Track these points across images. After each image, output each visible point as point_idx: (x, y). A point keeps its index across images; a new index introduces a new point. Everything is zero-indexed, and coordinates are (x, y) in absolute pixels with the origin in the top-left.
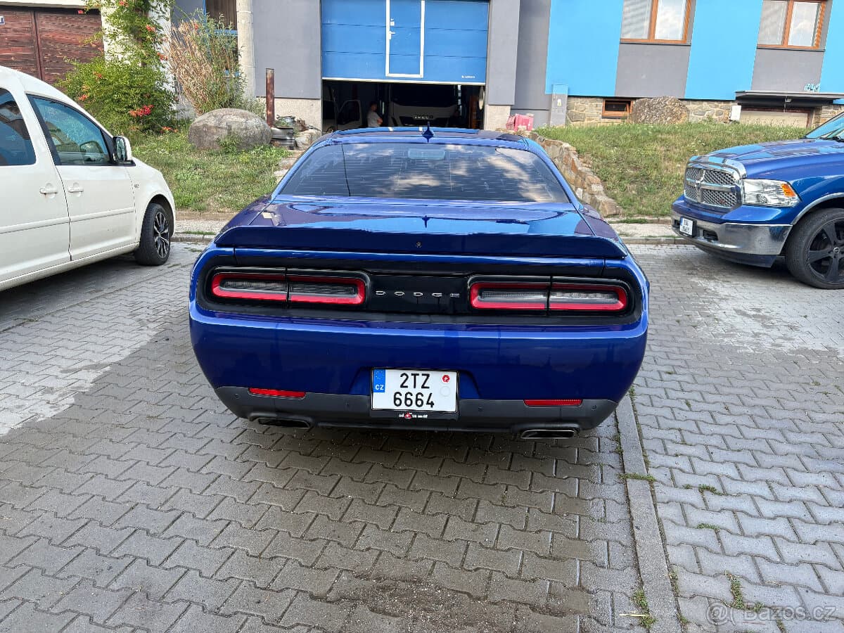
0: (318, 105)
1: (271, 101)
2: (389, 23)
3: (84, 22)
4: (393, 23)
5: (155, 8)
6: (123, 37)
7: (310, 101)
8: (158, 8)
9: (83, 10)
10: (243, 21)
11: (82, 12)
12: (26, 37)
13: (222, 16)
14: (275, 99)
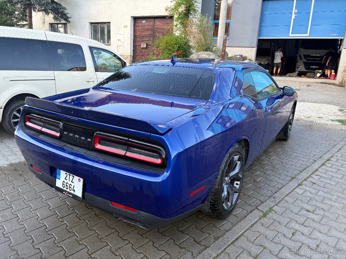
0: (254, 50)
1: (224, 48)
2: (294, 10)
3: (169, 21)
4: (297, 11)
5: (192, 14)
6: (180, 26)
7: (251, 48)
8: (193, 14)
9: (168, 17)
10: (222, 16)
11: (167, 17)
12: (151, 28)
13: (207, 15)
14: (226, 48)
